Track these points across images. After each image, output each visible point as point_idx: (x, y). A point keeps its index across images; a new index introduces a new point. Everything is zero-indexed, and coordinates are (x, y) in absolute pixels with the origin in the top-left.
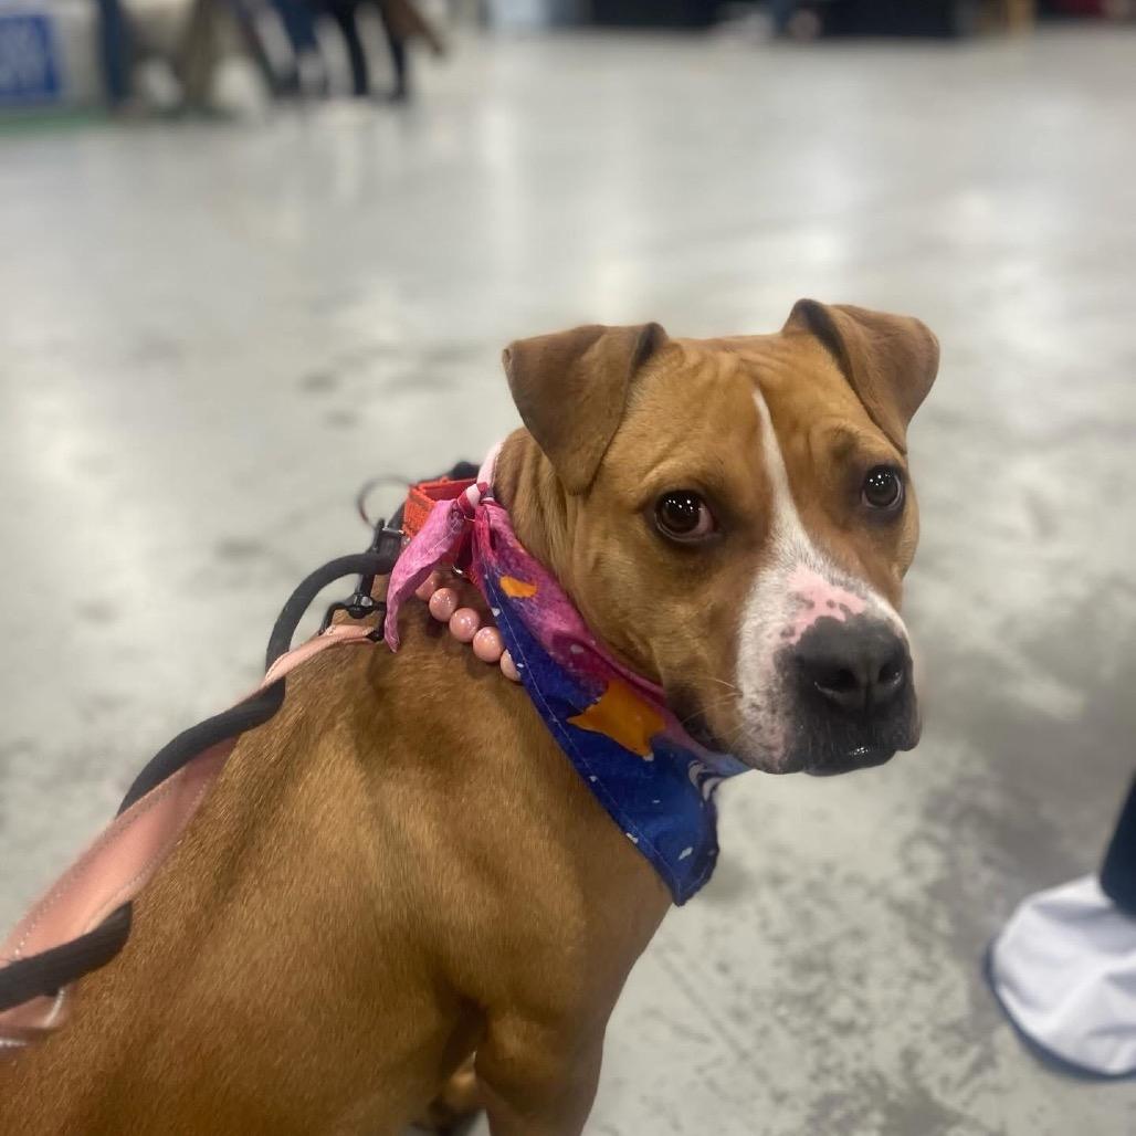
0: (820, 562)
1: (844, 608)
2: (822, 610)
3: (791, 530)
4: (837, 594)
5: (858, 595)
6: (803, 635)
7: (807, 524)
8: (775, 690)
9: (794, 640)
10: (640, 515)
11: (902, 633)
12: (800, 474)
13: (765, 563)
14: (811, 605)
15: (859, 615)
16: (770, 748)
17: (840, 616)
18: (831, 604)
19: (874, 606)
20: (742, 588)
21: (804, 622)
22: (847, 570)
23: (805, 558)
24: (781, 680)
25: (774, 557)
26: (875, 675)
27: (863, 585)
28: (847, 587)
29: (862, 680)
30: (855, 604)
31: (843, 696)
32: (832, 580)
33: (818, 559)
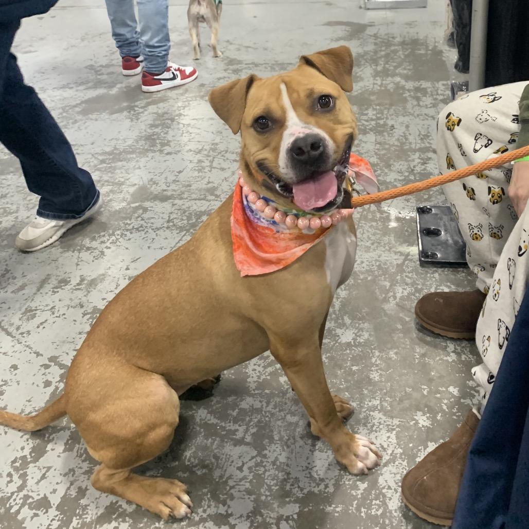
1: (303, 133)
2: (297, 135)
3: (292, 118)
4: (303, 130)
5: (309, 128)
8: (286, 161)
9: (290, 145)
10: (252, 128)
13: (285, 130)
14: (294, 135)
15: (308, 133)
18: (300, 133)
19: (313, 131)
21: (292, 139)
23: (295, 124)
24: (287, 157)
25: (287, 127)
26: (309, 148)
27: (312, 126)
28: (305, 127)
29: (305, 150)
30: (307, 131)
31: (302, 158)
32: (302, 127)
33: (300, 123)
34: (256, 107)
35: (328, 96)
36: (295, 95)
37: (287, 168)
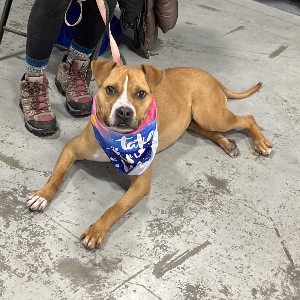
1: (126, 106)
2: (123, 105)
4: (126, 104)
7: (127, 95)
8: (114, 114)
9: (118, 108)
10: (105, 89)
12: (129, 89)
13: (119, 98)
17: (125, 106)
18: (124, 104)
19: (130, 106)
20: (115, 101)
21: (120, 106)
23: (124, 99)
24: (115, 112)
26: (126, 113)
27: (131, 104)
28: (128, 103)
29: (124, 113)
30: (128, 105)
31: (121, 116)
32: (127, 102)
33: (126, 99)
34: (111, 81)
35: (144, 92)
36: (131, 85)
37: (113, 116)
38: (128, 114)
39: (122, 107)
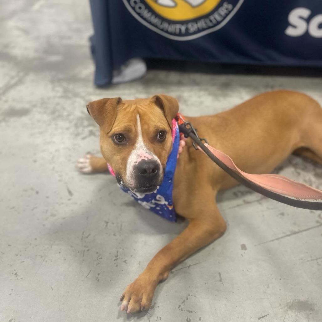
0: (145, 149)
1: (147, 157)
2: (143, 158)
3: (140, 142)
4: (147, 155)
5: (151, 155)
6: (139, 163)
7: (144, 141)
8: (132, 173)
9: (136, 164)
10: (111, 138)
11: (159, 163)
12: (145, 133)
13: (134, 149)
14: (141, 157)
15: (150, 159)
16: (131, 185)
17: (146, 159)
18: (145, 157)
19: (154, 157)
20: (129, 153)
21: (139, 160)
22: (150, 150)
23: (142, 148)
24: (134, 172)
25: (136, 148)
26: (151, 171)
27: (152, 153)
29: (148, 171)
30: (150, 157)
32: (146, 152)
33: (145, 148)
35: (163, 131)
36: (146, 126)
38: (154, 170)
39: (143, 161)
